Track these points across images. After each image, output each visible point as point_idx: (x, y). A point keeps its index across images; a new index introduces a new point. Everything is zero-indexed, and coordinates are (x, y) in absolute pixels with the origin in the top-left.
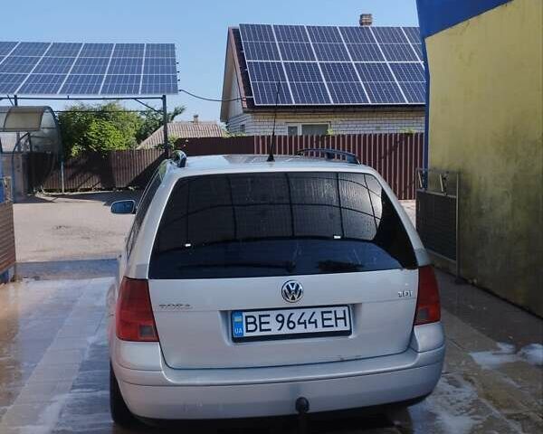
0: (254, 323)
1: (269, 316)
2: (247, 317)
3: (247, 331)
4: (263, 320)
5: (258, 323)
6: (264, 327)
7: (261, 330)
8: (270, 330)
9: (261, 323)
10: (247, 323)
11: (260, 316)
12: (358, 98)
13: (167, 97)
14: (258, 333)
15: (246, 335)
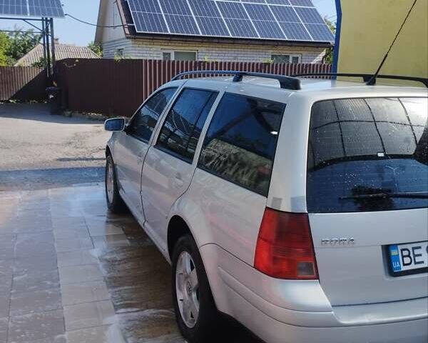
0: (409, 256)
1: (420, 248)
2: (402, 250)
3: (404, 265)
4: (417, 252)
5: (412, 255)
6: (418, 259)
7: (416, 263)
8: (423, 262)
9: (415, 256)
10: (403, 257)
11: (413, 249)
12: (221, 31)
13: (54, 20)
14: (413, 266)
15: (404, 268)
